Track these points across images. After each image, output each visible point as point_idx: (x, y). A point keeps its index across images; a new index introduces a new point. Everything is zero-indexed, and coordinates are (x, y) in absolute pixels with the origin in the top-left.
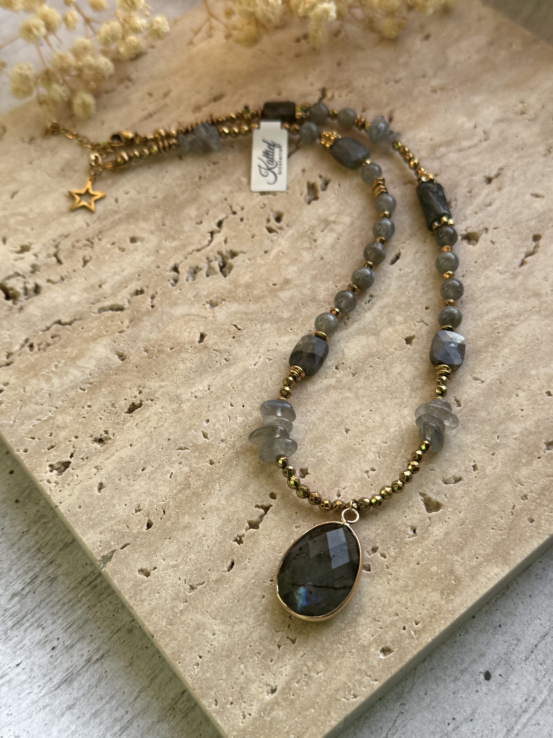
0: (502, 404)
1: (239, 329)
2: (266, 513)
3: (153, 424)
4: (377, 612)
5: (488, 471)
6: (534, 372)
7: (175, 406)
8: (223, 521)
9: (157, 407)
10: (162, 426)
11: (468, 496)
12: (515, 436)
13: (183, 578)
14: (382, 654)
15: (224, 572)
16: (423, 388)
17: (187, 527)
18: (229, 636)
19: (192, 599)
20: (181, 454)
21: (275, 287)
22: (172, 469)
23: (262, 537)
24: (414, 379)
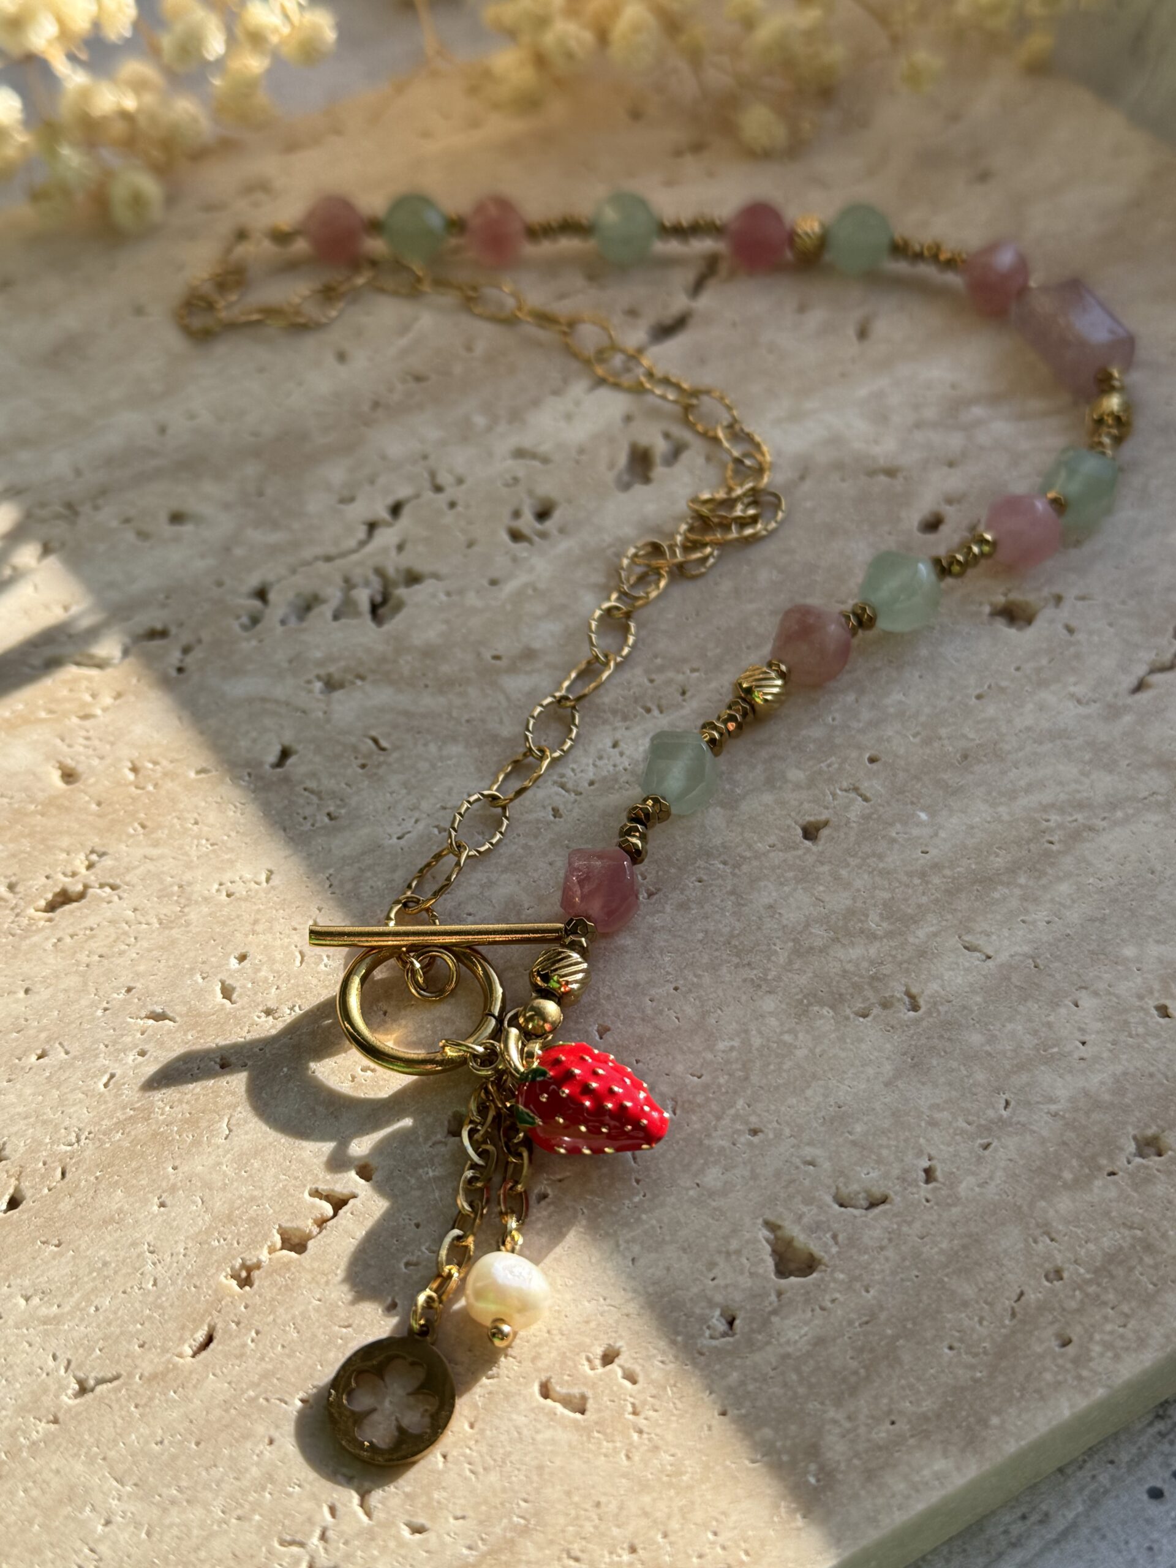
0: (1030, 1020)
1: (383, 749)
2: (335, 1214)
3: (99, 945)
4: (578, 1533)
5: (962, 1189)
6: (1129, 951)
7: (169, 909)
8: (214, 1218)
9: (122, 907)
10: (121, 953)
11: (897, 1247)
12: (1053, 1108)
13: (63, 1359)
15: (180, 1356)
16: (824, 950)
17: (112, 1220)
18: (148, 1534)
19: (73, 1418)
20: (150, 1032)
21: (498, 662)
22: (117, 1065)
23: (309, 1277)
24: (807, 925)
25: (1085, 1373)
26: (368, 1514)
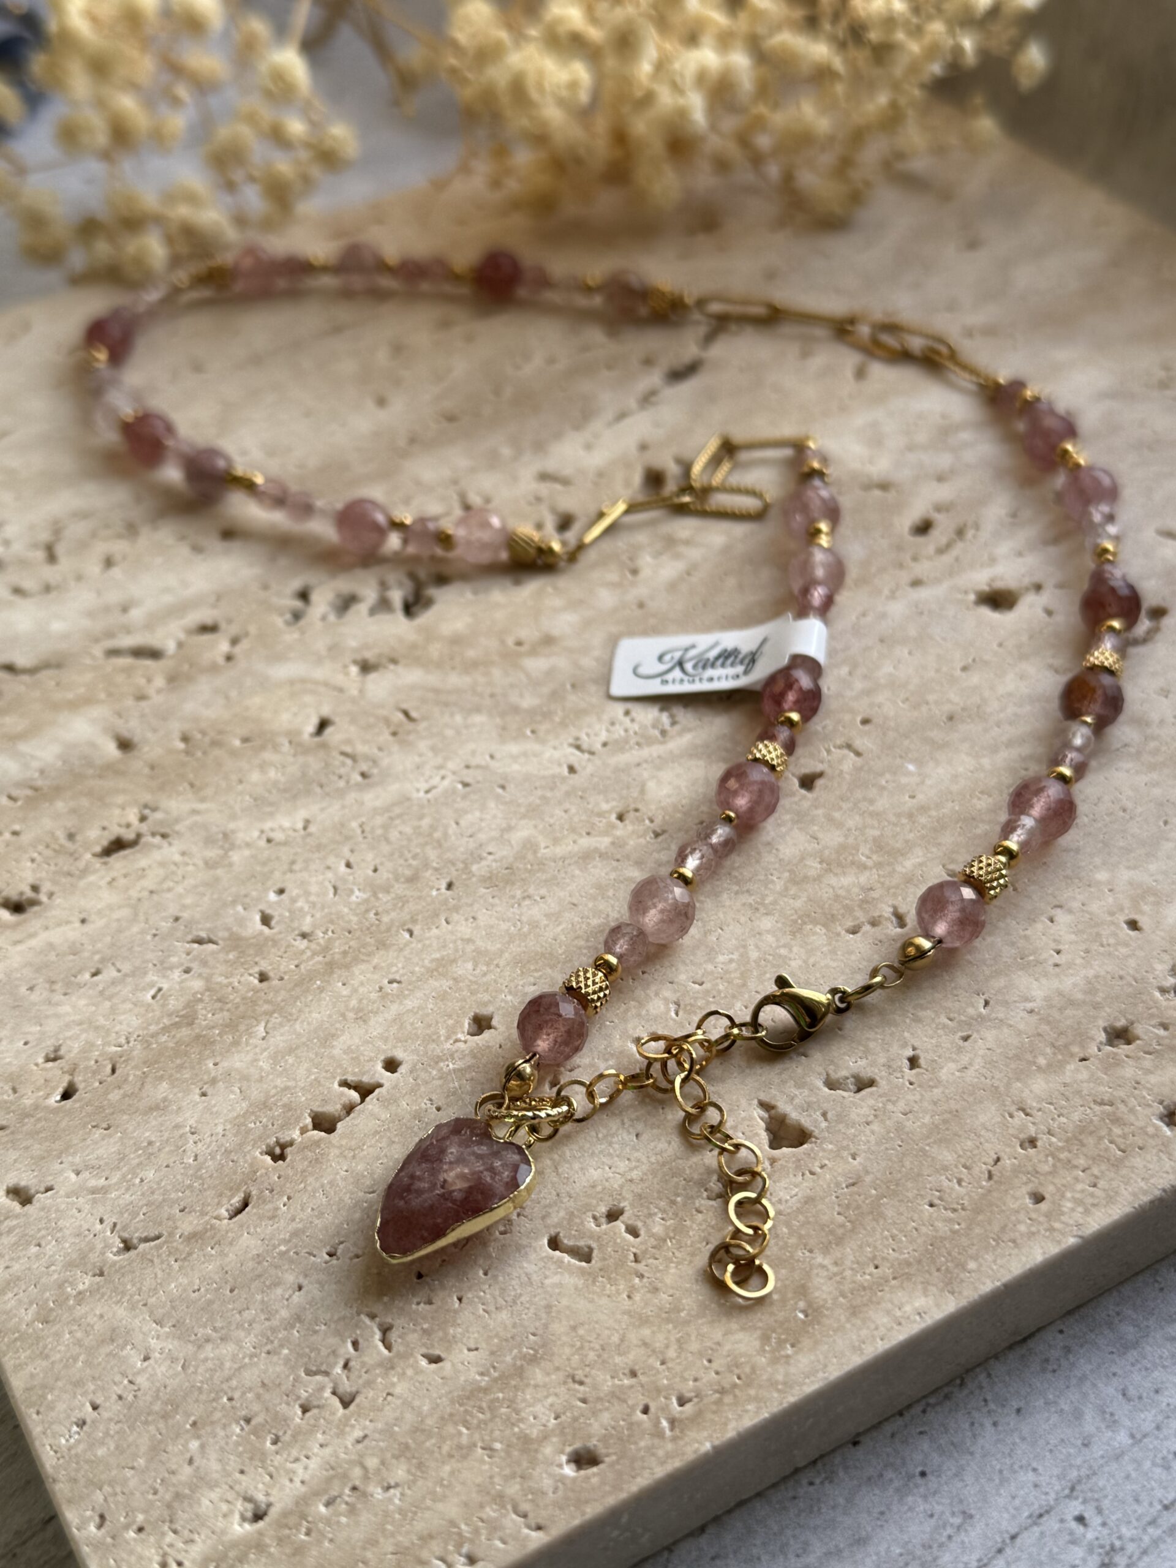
1: (412, 719)
2: (363, 1101)
3: (149, 883)
4: (582, 1361)
5: (944, 1074)
6: (1102, 876)
7: (212, 853)
8: (251, 1105)
9: (171, 852)
10: (169, 890)
11: (882, 1121)
12: (1029, 1006)
13: (109, 1222)
14: (573, 1466)
15: (218, 1218)
16: (818, 879)
17: (157, 1107)
18: (183, 1367)
19: (116, 1271)
20: (195, 953)
21: (518, 648)
22: (164, 980)
23: (337, 1152)
24: (802, 859)
25: (1057, 1225)
26: (388, 1347)
